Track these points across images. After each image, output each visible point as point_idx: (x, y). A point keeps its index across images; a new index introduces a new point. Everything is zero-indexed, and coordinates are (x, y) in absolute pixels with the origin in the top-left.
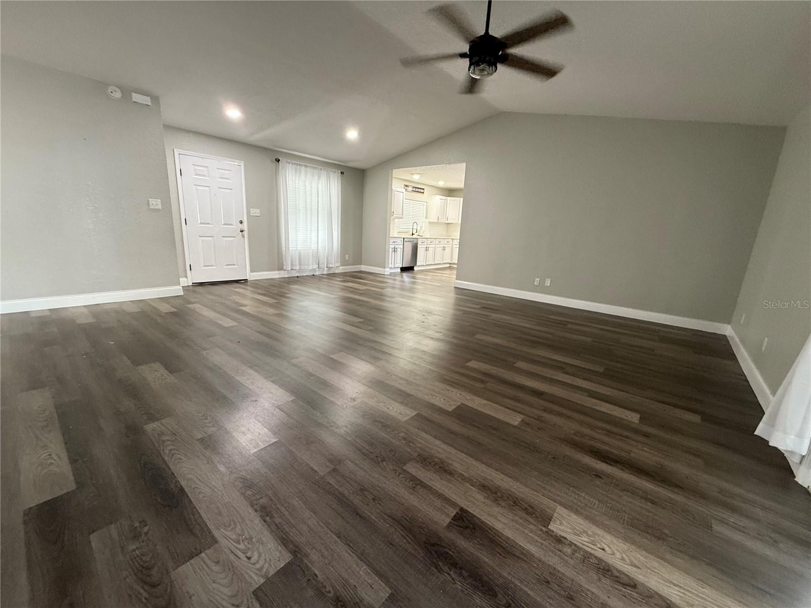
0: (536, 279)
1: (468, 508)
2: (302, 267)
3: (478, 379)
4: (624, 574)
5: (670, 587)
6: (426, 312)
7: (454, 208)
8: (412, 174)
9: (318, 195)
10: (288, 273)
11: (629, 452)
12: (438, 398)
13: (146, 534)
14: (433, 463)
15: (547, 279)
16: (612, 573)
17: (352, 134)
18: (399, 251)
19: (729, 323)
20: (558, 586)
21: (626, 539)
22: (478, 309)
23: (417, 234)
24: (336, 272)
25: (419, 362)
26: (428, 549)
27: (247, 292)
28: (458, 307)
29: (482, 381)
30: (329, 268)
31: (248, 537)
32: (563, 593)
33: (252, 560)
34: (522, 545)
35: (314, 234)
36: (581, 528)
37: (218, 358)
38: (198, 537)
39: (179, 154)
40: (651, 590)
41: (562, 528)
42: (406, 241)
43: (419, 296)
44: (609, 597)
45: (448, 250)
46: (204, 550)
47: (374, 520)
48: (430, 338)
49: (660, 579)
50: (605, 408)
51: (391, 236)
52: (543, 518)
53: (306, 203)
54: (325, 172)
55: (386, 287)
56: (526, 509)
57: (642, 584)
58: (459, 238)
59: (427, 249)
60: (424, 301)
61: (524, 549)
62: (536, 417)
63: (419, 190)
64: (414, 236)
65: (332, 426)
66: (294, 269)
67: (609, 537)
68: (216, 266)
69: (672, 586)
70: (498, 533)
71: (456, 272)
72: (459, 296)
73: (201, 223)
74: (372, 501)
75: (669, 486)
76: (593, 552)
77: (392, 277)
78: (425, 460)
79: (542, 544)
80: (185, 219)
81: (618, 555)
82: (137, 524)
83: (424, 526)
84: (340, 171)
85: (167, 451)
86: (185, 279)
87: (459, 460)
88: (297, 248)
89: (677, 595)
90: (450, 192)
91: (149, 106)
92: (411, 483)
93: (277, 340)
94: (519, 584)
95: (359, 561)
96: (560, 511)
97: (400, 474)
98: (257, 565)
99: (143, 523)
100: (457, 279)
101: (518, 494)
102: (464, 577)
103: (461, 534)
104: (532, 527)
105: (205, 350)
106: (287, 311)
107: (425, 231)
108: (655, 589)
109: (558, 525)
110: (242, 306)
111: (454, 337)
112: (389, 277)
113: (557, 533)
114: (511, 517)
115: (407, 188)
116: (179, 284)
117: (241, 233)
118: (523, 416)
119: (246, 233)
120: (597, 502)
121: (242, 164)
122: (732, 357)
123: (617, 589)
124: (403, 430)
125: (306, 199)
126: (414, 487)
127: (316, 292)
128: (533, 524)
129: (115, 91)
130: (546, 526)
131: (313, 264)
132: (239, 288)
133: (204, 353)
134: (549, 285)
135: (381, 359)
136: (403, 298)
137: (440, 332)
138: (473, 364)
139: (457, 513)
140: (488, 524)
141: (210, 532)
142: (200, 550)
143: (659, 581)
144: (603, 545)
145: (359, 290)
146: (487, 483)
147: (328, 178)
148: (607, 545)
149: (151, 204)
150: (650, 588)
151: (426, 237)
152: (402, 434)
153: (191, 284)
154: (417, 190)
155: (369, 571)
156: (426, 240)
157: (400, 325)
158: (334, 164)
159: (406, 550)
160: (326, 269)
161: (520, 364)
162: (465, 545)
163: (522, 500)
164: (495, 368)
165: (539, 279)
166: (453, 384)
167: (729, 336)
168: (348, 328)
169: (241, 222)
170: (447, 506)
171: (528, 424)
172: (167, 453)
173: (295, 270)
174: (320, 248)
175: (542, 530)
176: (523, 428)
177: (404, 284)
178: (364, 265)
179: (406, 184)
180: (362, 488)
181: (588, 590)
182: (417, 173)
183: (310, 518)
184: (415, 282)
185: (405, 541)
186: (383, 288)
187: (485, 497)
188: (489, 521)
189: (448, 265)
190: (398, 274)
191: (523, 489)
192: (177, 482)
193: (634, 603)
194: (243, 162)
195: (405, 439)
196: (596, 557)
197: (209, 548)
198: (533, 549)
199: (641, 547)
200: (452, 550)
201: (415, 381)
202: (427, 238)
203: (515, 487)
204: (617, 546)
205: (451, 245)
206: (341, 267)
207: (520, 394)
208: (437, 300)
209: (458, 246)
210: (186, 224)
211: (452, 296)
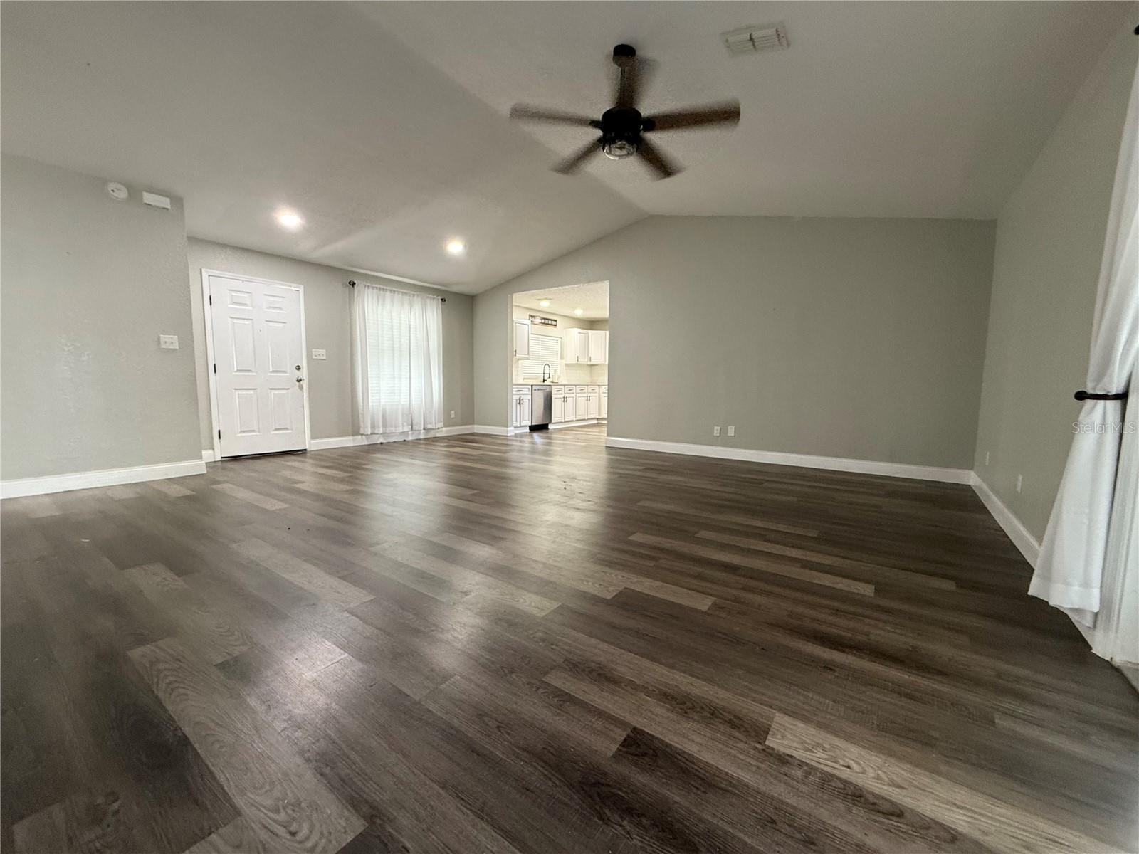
0: (716, 428)
1: (645, 727)
2: (387, 429)
3: (646, 555)
4: (883, 798)
5: (952, 811)
6: (568, 478)
7: (598, 346)
8: (539, 300)
9: (410, 330)
10: (367, 439)
11: (868, 634)
12: (590, 583)
13: (117, 812)
14: (587, 670)
15: (729, 427)
16: (866, 800)
17: (455, 247)
18: (527, 404)
19: (972, 469)
20: (790, 826)
21: (880, 749)
22: (640, 470)
23: (550, 380)
24: (438, 435)
25: (561, 539)
26: (586, 791)
27: (307, 465)
28: (612, 470)
29: (652, 558)
30: (427, 430)
31: (293, 800)
32: (798, 836)
33: (299, 837)
34: (729, 772)
35: (405, 383)
36: (812, 741)
37: (255, 551)
38: (207, 809)
39: (209, 276)
40: (925, 818)
41: (785, 742)
42: (535, 390)
43: (558, 459)
44: (866, 834)
45: (594, 401)
46: (217, 829)
47: (499, 757)
48: (575, 508)
49: (937, 800)
50: (826, 580)
51: (514, 382)
52: (755, 731)
53: (393, 341)
54: (419, 299)
55: (511, 450)
56: (730, 722)
57: (912, 810)
58: (607, 384)
59: (565, 400)
60: (562, 464)
61: (732, 777)
62: (733, 598)
63: (550, 322)
64: (546, 383)
65: (433, 631)
66: (376, 432)
67: (854, 750)
68: (259, 432)
69: (955, 809)
70: (690, 759)
71: (606, 429)
72: (613, 457)
73: (238, 371)
74: (496, 731)
75: (929, 672)
76: (834, 772)
77: (518, 439)
78: (575, 666)
79: (758, 768)
80: (215, 365)
81: (871, 773)
82: (100, 800)
83: (579, 758)
84: (440, 298)
85: (164, 685)
86: (210, 452)
87: (626, 663)
88: (380, 402)
89: (964, 820)
90: (592, 324)
91: (167, 209)
92: (556, 700)
93: (348, 522)
94: (730, 830)
95: (477, 820)
96: (780, 718)
97: (538, 689)
98: (306, 843)
99: (113, 796)
100: (608, 435)
101: (717, 701)
102: (644, 828)
103: (636, 765)
104: (741, 745)
105: (235, 542)
106: (365, 486)
107: (560, 376)
108: (933, 816)
109: (780, 739)
110: (297, 483)
111: (609, 506)
112: (514, 438)
113: (778, 751)
114: (709, 735)
115: (533, 319)
116: (201, 458)
117: (298, 383)
118: (713, 598)
119: (305, 384)
120: (831, 703)
121: (301, 289)
122: (983, 509)
123: (877, 821)
124: (541, 628)
125: (393, 335)
126: (561, 705)
127: (409, 461)
128: (742, 741)
129: (118, 189)
130: (762, 742)
131: (403, 426)
132: (294, 461)
133: (235, 546)
134: (733, 435)
135: (506, 539)
136: (534, 463)
137: (589, 501)
138: (637, 537)
139: (628, 736)
140: (676, 748)
141: (228, 800)
142: (210, 828)
143: (936, 803)
144: (847, 760)
145: (471, 455)
146: (669, 691)
147: (424, 306)
148: (853, 760)
149: (162, 343)
150: (924, 815)
151: (564, 383)
152: (540, 634)
153: (220, 459)
154: (547, 322)
155: (494, 834)
156: (563, 387)
157: (532, 495)
158: (433, 288)
159: (552, 796)
160: (423, 431)
161: (703, 534)
162: (642, 779)
163: (724, 709)
164: (669, 540)
165: (719, 428)
166: (611, 564)
167: (975, 486)
168: (456, 503)
169: (298, 368)
170: (612, 727)
171: (721, 608)
172: (164, 688)
173: (377, 434)
174: (413, 402)
175: (757, 748)
176: (717, 613)
177: (535, 446)
178: (477, 424)
179: (532, 314)
180: (481, 712)
181: (835, 827)
182: (546, 299)
183: (397, 764)
184: (550, 443)
185: (550, 783)
186: (505, 452)
187: (668, 710)
188: (676, 742)
189: (596, 422)
190: (527, 435)
191: (722, 694)
192: (177, 728)
193: (905, 839)
194: (302, 287)
195: (544, 640)
196: (840, 779)
197: (225, 825)
198: (747, 777)
199: (901, 758)
200: (624, 789)
201: (555, 564)
202: (564, 385)
203: (711, 693)
204: (868, 760)
205: (597, 394)
206: (444, 429)
207: (708, 572)
208: (583, 462)
209: (606, 395)
210: (215, 372)
211: (603, 458)
